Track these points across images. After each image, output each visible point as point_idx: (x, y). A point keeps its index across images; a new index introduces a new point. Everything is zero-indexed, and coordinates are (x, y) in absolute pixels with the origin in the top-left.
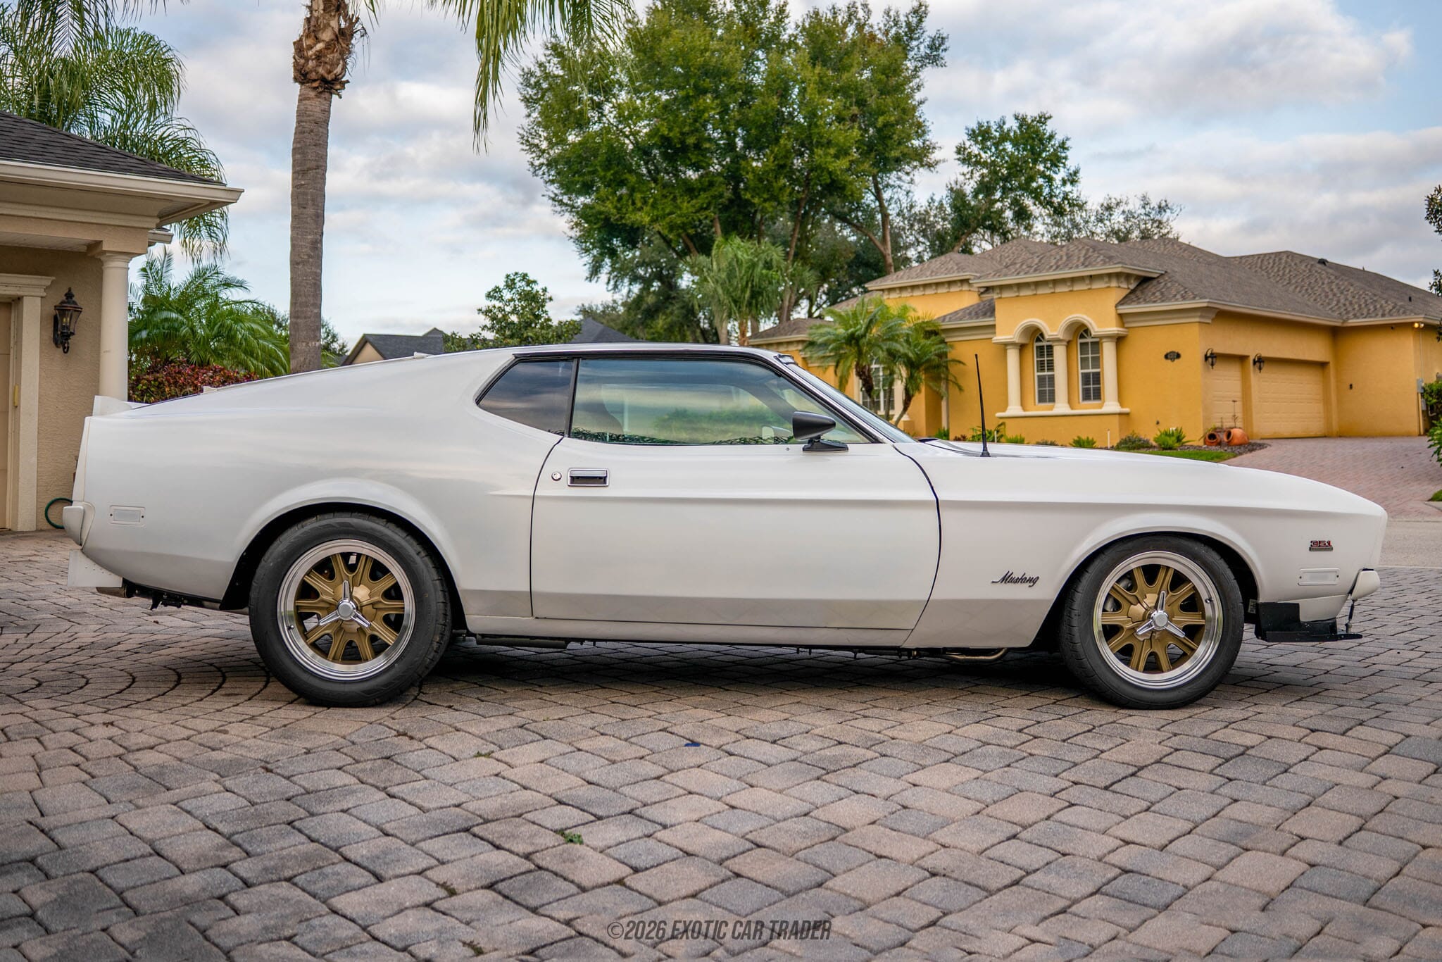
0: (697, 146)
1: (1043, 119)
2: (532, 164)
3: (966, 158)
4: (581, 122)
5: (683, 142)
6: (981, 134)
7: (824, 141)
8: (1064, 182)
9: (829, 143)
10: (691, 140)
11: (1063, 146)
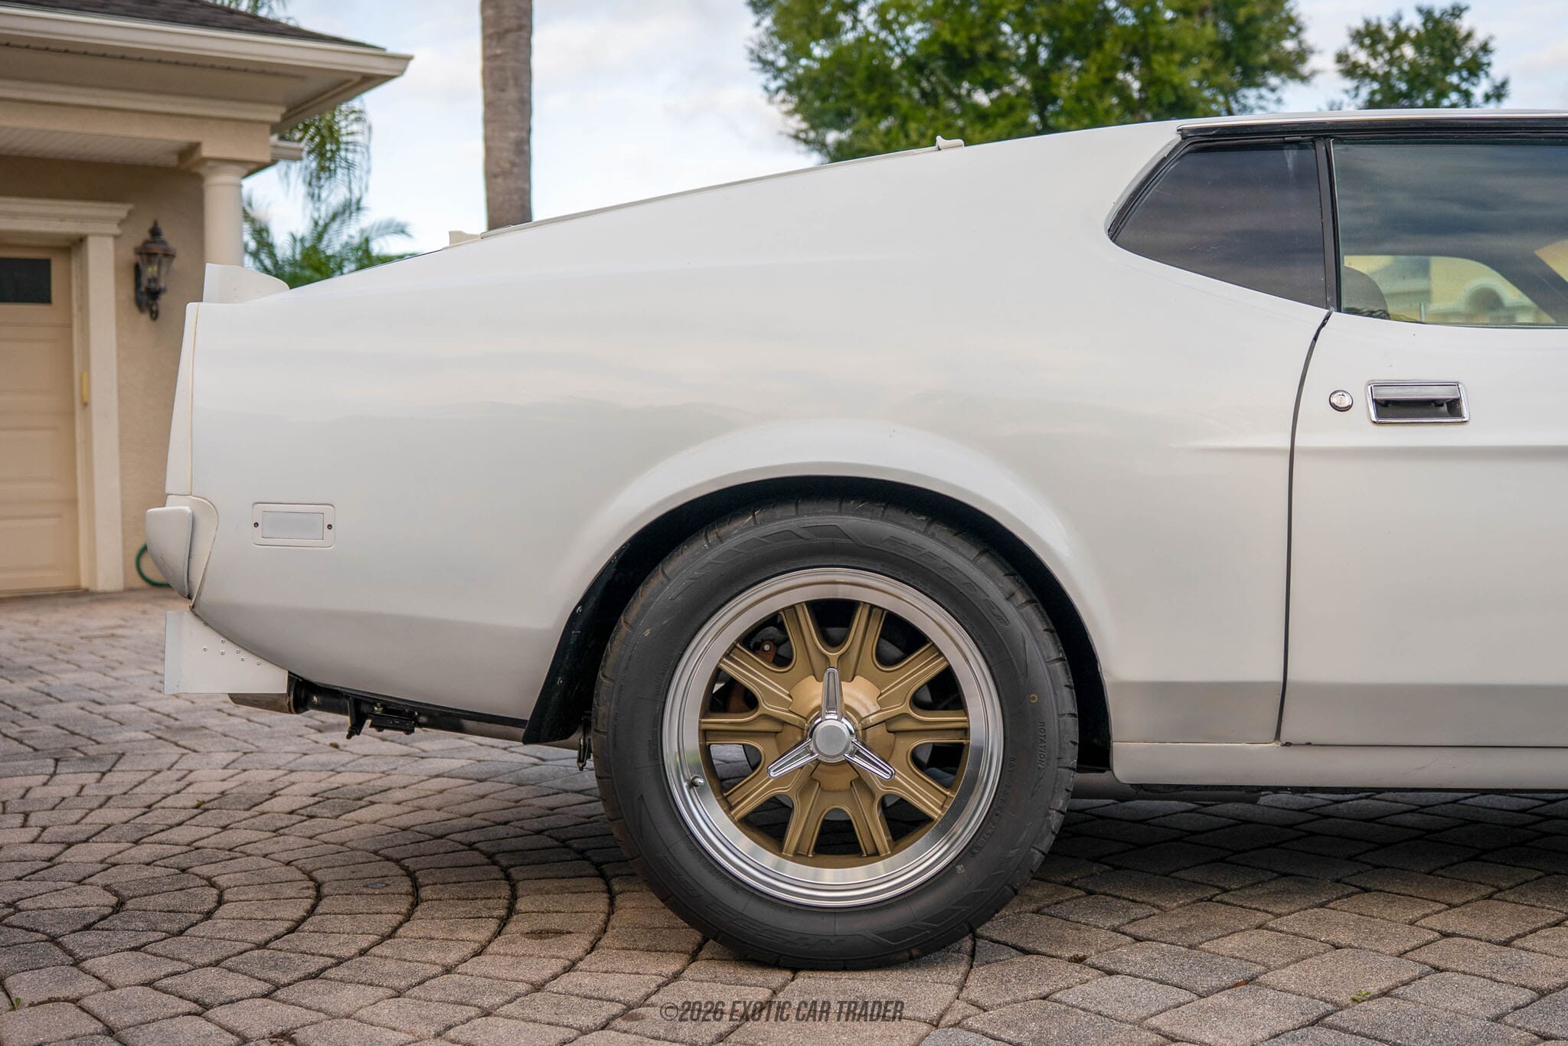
0: (991, 56)
1: (1457, 12)
2: (766, 88)
3: (1351, 70)
4: (831, 30)
5: (972, 51)
6: (1370, 36)
7: (1165, 43)
8: (1487, 98)
9: (1172, 47)
10: (983, 48)
11: (1485, 48)
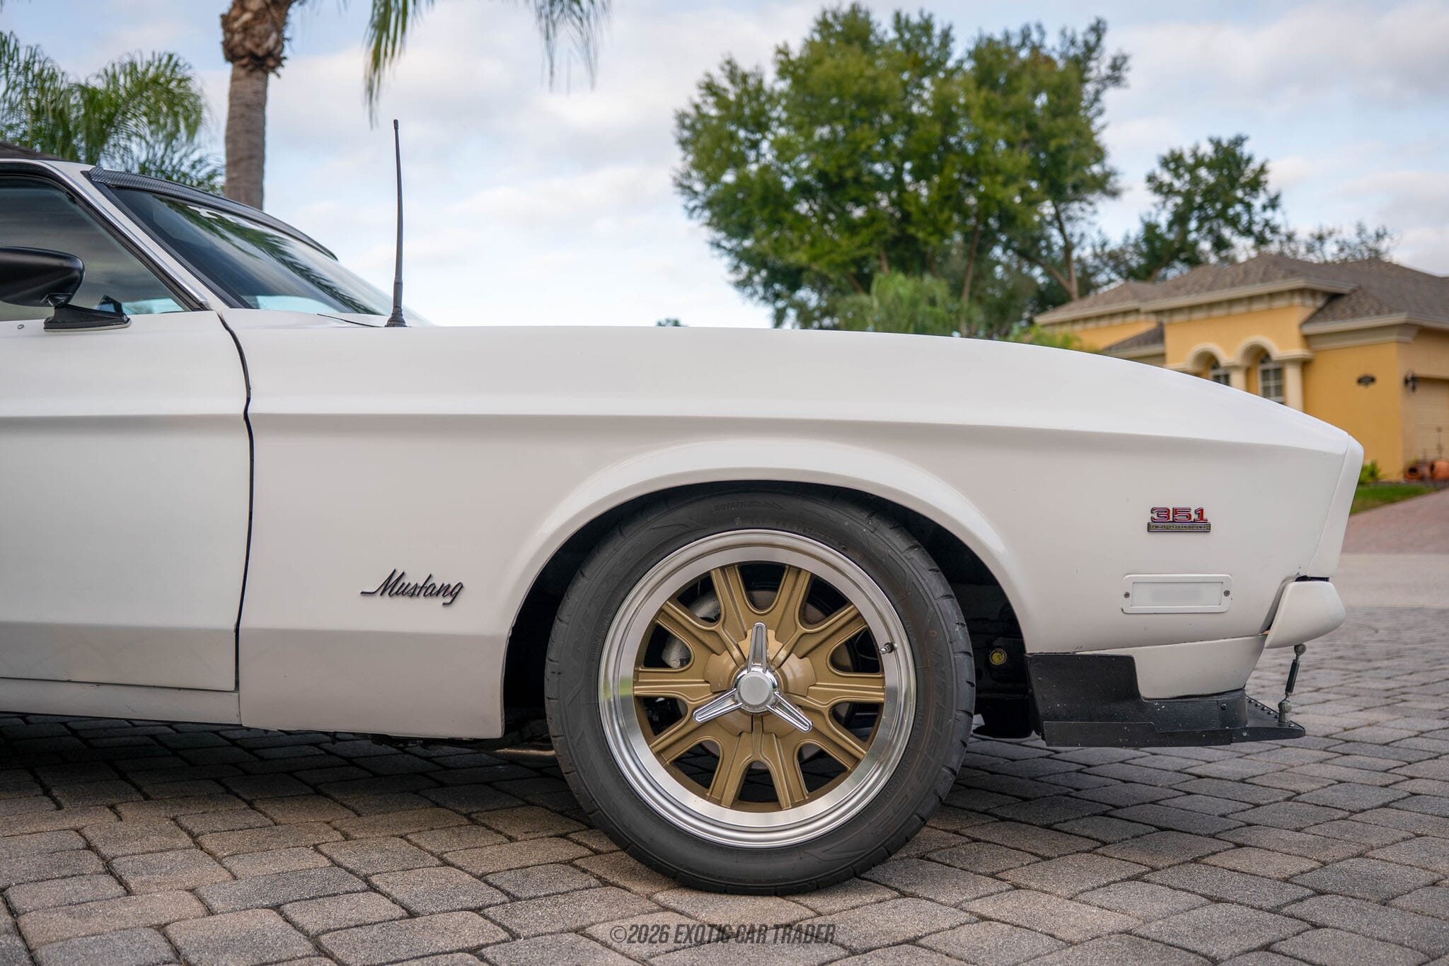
0: (857, 180)
1: (1239, 141)
2: (686, 207)
3: (1159, 188)
5: (840, 177)
6: (1174, 162)
7: (992, 169)
8: (1264, 208)
9: (997, 171)
10: (849, 174)
11: (1262, 170)
